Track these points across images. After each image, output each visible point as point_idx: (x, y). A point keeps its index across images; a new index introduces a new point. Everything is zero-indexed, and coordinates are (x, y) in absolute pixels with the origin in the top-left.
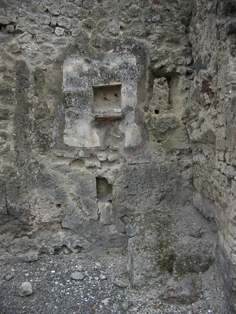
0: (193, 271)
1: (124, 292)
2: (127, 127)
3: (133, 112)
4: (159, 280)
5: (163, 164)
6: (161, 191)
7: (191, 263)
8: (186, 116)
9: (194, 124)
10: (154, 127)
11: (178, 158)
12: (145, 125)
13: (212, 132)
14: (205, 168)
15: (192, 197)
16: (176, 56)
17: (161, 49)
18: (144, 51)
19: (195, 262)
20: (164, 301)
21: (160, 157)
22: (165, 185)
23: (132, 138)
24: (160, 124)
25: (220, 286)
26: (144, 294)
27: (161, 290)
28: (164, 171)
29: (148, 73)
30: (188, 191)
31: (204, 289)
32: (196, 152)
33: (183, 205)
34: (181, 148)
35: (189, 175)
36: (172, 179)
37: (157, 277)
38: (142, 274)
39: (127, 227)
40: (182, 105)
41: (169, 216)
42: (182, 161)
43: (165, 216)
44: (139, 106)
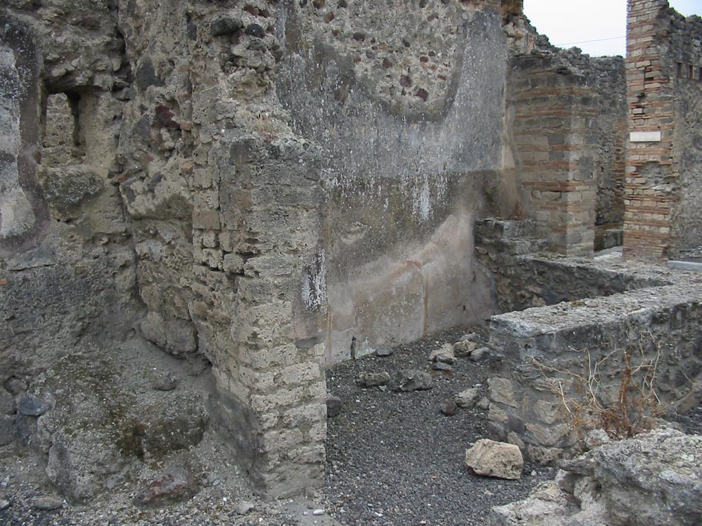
0: (179, 447)
1: (61, 516)
2: (3, 195)
3: (15, 164)
4: (124, 475)
5: (80, 266)
6: (80, 317)
7: (172, 433)
8: (117, 170)
9: (137, 186)
10: (57, 194)
11: (106, 251)
12: (39, 189)
13: (182, 199)
14: (167, 264)
15: (139, 322)
16: (93, 53)
17: (65, 38)
18: (29, 40)
19: (178, 430)
20: (145, 506)
21: (73, 252)
22: (87, 305)
23: (16, 218)
24: (68, 187)
25: (230, 459)
26: (103, 506)
27: (132, 491)
28: (83, 278)
29: (39, 85)
30: (129, 313)
31: (206, 470)
32: (143, 236)
33: (124, 340)
34: (110, 232)
35: (128, 281)
36: (98, 291)
37: (119, 471)
38: (92, 473)
39: (18, 400)
40: (108, 148)
41: (104, 363)
42: (113, 255)
43: (97, 364)
44: (25, 152)
